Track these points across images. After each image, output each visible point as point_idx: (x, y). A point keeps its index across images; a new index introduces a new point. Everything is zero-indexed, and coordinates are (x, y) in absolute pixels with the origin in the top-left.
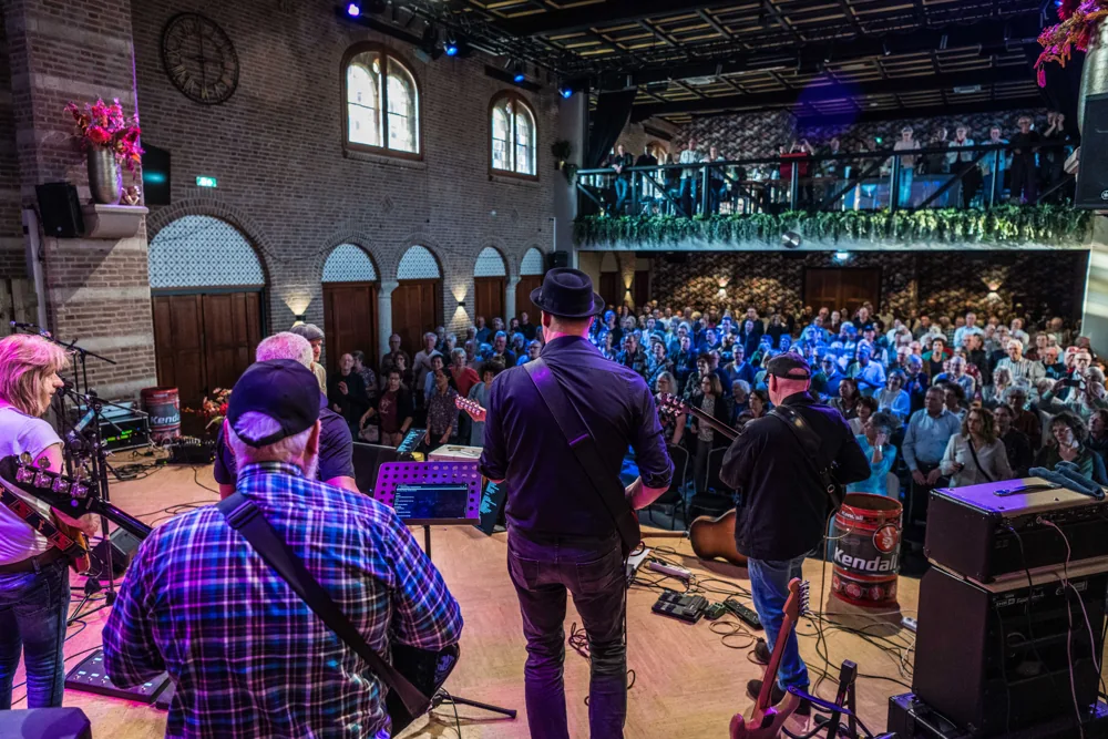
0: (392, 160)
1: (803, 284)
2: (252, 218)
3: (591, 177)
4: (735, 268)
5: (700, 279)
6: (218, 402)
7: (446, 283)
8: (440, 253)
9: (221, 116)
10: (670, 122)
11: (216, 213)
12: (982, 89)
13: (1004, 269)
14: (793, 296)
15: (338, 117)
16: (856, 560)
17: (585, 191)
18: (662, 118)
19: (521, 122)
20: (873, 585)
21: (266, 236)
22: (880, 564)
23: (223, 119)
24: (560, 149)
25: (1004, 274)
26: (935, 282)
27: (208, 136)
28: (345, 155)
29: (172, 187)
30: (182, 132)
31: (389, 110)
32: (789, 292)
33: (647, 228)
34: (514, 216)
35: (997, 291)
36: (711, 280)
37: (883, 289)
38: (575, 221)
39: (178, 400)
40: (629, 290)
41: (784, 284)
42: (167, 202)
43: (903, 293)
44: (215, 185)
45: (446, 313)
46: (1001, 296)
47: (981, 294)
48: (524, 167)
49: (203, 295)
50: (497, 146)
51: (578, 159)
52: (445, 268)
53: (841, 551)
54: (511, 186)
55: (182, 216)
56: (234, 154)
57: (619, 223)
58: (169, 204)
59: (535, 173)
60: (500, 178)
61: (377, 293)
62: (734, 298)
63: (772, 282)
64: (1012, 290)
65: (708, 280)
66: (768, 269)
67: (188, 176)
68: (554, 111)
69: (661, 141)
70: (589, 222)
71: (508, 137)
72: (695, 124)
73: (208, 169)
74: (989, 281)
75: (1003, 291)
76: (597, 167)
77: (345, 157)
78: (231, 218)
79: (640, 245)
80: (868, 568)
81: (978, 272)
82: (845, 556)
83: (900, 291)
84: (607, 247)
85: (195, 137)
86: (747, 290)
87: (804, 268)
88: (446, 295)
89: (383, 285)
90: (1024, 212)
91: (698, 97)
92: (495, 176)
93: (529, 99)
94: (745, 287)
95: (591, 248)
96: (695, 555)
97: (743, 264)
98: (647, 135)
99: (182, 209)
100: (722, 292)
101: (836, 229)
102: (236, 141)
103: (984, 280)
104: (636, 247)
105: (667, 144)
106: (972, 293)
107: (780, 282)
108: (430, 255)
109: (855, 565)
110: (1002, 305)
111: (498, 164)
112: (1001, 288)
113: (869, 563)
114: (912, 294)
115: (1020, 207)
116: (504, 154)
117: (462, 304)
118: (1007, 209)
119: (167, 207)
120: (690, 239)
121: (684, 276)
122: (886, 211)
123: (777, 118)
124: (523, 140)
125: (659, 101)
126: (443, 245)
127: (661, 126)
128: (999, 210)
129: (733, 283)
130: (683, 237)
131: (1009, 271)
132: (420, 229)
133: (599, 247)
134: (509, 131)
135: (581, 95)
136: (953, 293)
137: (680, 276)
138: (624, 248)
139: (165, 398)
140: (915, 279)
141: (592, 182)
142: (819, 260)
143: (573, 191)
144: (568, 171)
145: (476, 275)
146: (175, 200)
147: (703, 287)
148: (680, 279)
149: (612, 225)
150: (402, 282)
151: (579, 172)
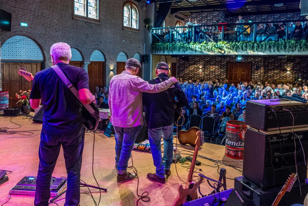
0: (89, 21)
1: (227, 68)
2: (40, 38)
3: (157, 30)
4: (205, 62)
5: (193, 66)
6: (21, 95)
7: (107, 63)
8: (105, 53)
9: (30, 3)
10: (184, 14)
11: (27, 35)
12: (284, 5)
13: (292, 64)
14: (223, 71)
15: (71, 6)
16: (233, 142)
17: (155, 35)
18: (181, 13)
19: (133, 12)
20: (238, 151)
21: (44, 44)
22: (241, 144)
23: (31, 4)
24: (147, 21)
25: (292, 65)
26: (270, 68)
27: (25, 9)
28: (73, 18)
29: (12, 26)
30: (16, 8)
31: (89, 5)
32: (222, 70)
33: (175, 47)
34: (131, 42)
35: (289, 71)
36: (197, 66)
37: (253, 69)
38: (151, 45)
39: (8, 95)
40: (170, 69)
41: (221, 68)
42: (10, 30)
43: (259, 71)
44: (27, 26)
45: (107, 73)
46: (291, 72)
47: (285, 72)
48: (135, 26)
49: (21, 63)
50: (125, 19)
51: (152, 24)
52: (107, 58)
53: (228, 140)
54: (130, 32)
55: (15, 36)
56: (34, 16)
57: (166, 45)
58: (11, 31)
59: (138, 29)
60: (126, 29)
61: (83, 65)
62: (204, 72)
63: (217, 67)
64: (294, 70)
65: (196, 66)
66: (215, 63)
67: (17, 22)
68: (145, 8)
69: (181, 20)
70: (156, 45)
71: (129, 16)
72: (192, 15)
73: (25, 20)
74: (287, 67)
75: (292, 71)
76: (159, 27)
77: (73, 19)
78: (32, 37)
79: (173, 53)
80: (237, 145)
81: (283, 65)
82: (229, 141)
83: (258, 70)
84: (162, 53)
85: (21, 9)
86: (209, 69)
87: (227, 62)
88: (107, 67)
89: (85, 63)
90: (296, 43)
91: (193, 6)
92: (124, 29)
93: (136, 4)
94: (208, 68)
95: (156, 54)
96: (180, 144)
97: (207, 61)
98: (176, 18)
99: (15, 33)
100: (200, 70)
101: (236, 48)
102: (35, 11)
103: (285, 67)
104: (171, 53)
105: (183, 22)
106: (281, 71)
107: (219, 67)
108: (102, 54)
109: (232, 144)
110: (291, 75)
111: (125, 25)
112: (291, 70)
113: (237, 143)
114: (262, 71)
115: (295, 41)
116: (128, 22)
117: (112, 70)
118: (291, 42)
119: (10, 32)
120: (189, 51)
121: (188, 65)
122: (252, 42)
123: (218, 13)
124: (134, 17)
125: (180, 7)
126: (106, 51)
127: (181, 16)
128: (288, 42)
129: (204, 67)
130: (186, 50)
131: (294, 64)
132: (98, 44)
133: (159, 53)
134: (130, 14)
135: (153, 4)
136: (276, 71)
137: (187, 65)
138: (167, 54)
139: (3, 95)
140: (263, 66)
141: (157, 33)
142: (232, 60)
143: (150, 35)
144: (149, 28)
145: (117, 61)
146: (12, 30)
147: (194, 69)
148: (187, 66)
149: (163, 46)
150: (92, 62)
151: (153, 28)
